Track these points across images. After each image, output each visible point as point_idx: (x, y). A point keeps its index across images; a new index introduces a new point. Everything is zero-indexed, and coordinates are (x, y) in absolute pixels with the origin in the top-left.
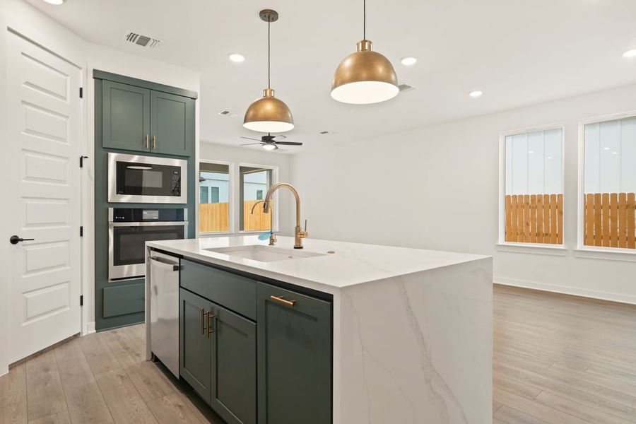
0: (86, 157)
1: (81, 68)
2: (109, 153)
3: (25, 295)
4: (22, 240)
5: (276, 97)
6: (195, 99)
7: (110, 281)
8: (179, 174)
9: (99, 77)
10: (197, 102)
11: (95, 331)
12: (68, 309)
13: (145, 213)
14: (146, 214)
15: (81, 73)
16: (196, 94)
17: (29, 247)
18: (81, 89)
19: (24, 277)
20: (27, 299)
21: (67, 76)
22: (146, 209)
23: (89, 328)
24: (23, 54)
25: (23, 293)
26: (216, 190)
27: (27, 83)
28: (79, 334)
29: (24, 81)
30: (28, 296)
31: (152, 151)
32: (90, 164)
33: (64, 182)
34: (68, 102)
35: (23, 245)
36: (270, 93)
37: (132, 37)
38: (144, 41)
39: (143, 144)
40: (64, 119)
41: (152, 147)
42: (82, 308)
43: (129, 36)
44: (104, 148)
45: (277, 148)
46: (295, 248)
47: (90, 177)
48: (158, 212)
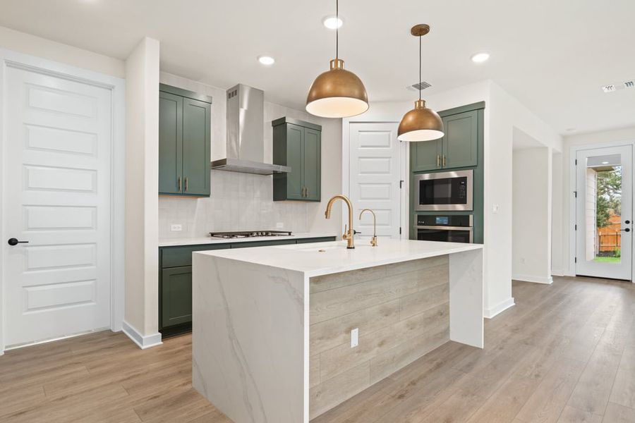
0: (403, 181)
6: (483, 108)
8: (465, 184)
13: (438, 219)
21: (390, 131)
22: (438, 216)
24: (359, 131)
32: (406, 186)
34: (391, 148)
40: (388, 159)
44: (413, 172)
47: (407, 194)
48: (447, 218)
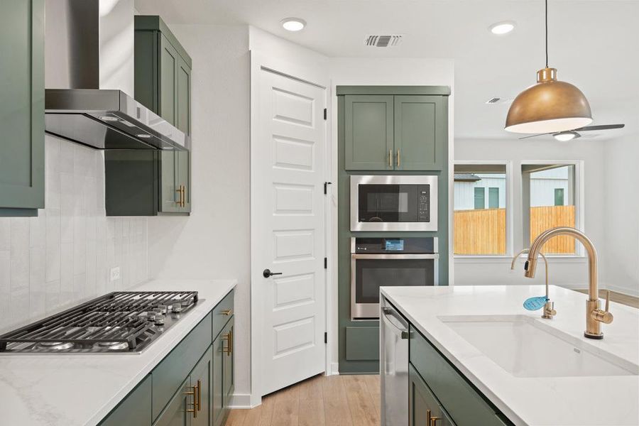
0: (329, 183)
1: (325, 88)
2: (351, 176)
3: (275, 328)
4: (272, 274)
5: (559, 79)
6: (447, 95)
7: (352, 320)
9: (342, 92)
10: (451, 99)
11: (338, 373)
12: (313, 345)
13: (388, 243)
14: (389, 245)
15: (325, 92)
16: (449, 89)
17: (279, 280)
18: (325, 110)
19: (274, 310)
20: (276, 331)
21: (312, 99)
22: (389, 239)
23: (332, 369)
24: (274, 88)
25: (274, 326)
26: (495, 191)
27: (278, 117)
28: (324, 372)
29: (274, 115)
30: (278, 329)
31: (397, 169)
32: (333, 190)
33: (310, 211)
34: (313, 127)
35: (275, 279)
36: (549, 74)
37: (371, 40)
38: (384, 41)
39: (386, 161)
40: (309, 146)
41: (395, 163)
42: (326, 346)
43: (368, 40)
44: (347, 171)
45: (579, 136)
46: (587, 336)
47: (334, 204)
48: (403, 242)
